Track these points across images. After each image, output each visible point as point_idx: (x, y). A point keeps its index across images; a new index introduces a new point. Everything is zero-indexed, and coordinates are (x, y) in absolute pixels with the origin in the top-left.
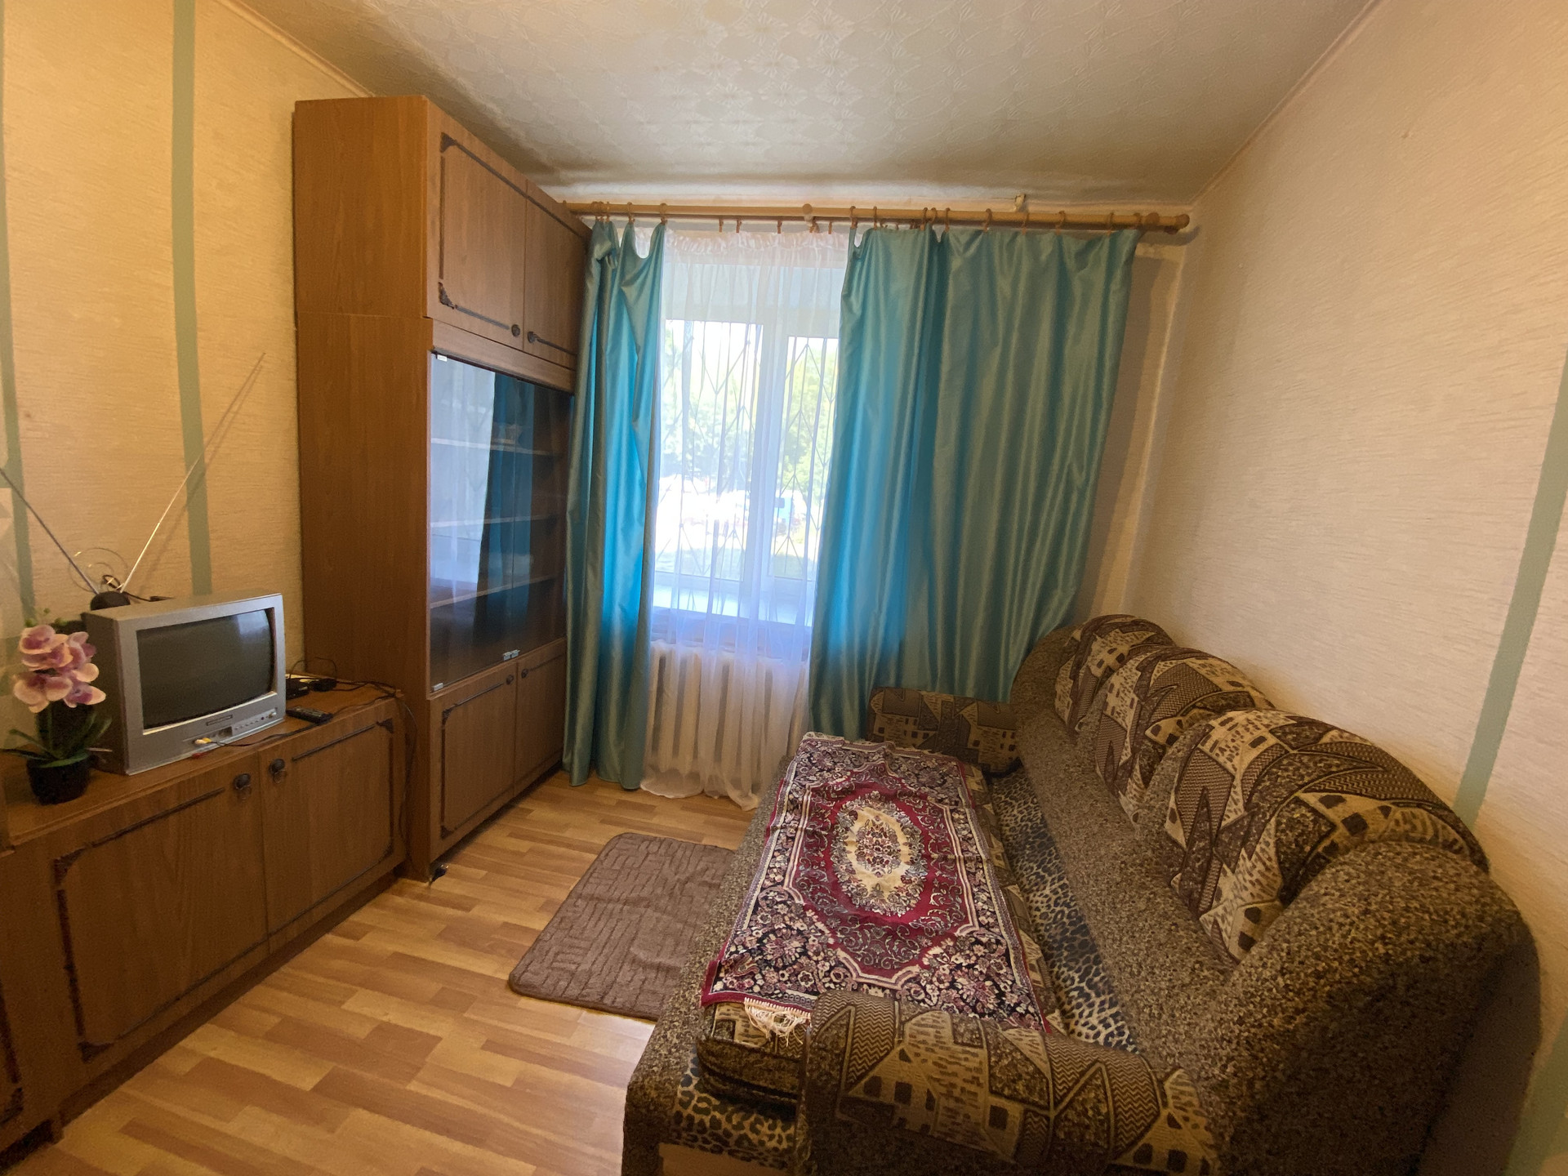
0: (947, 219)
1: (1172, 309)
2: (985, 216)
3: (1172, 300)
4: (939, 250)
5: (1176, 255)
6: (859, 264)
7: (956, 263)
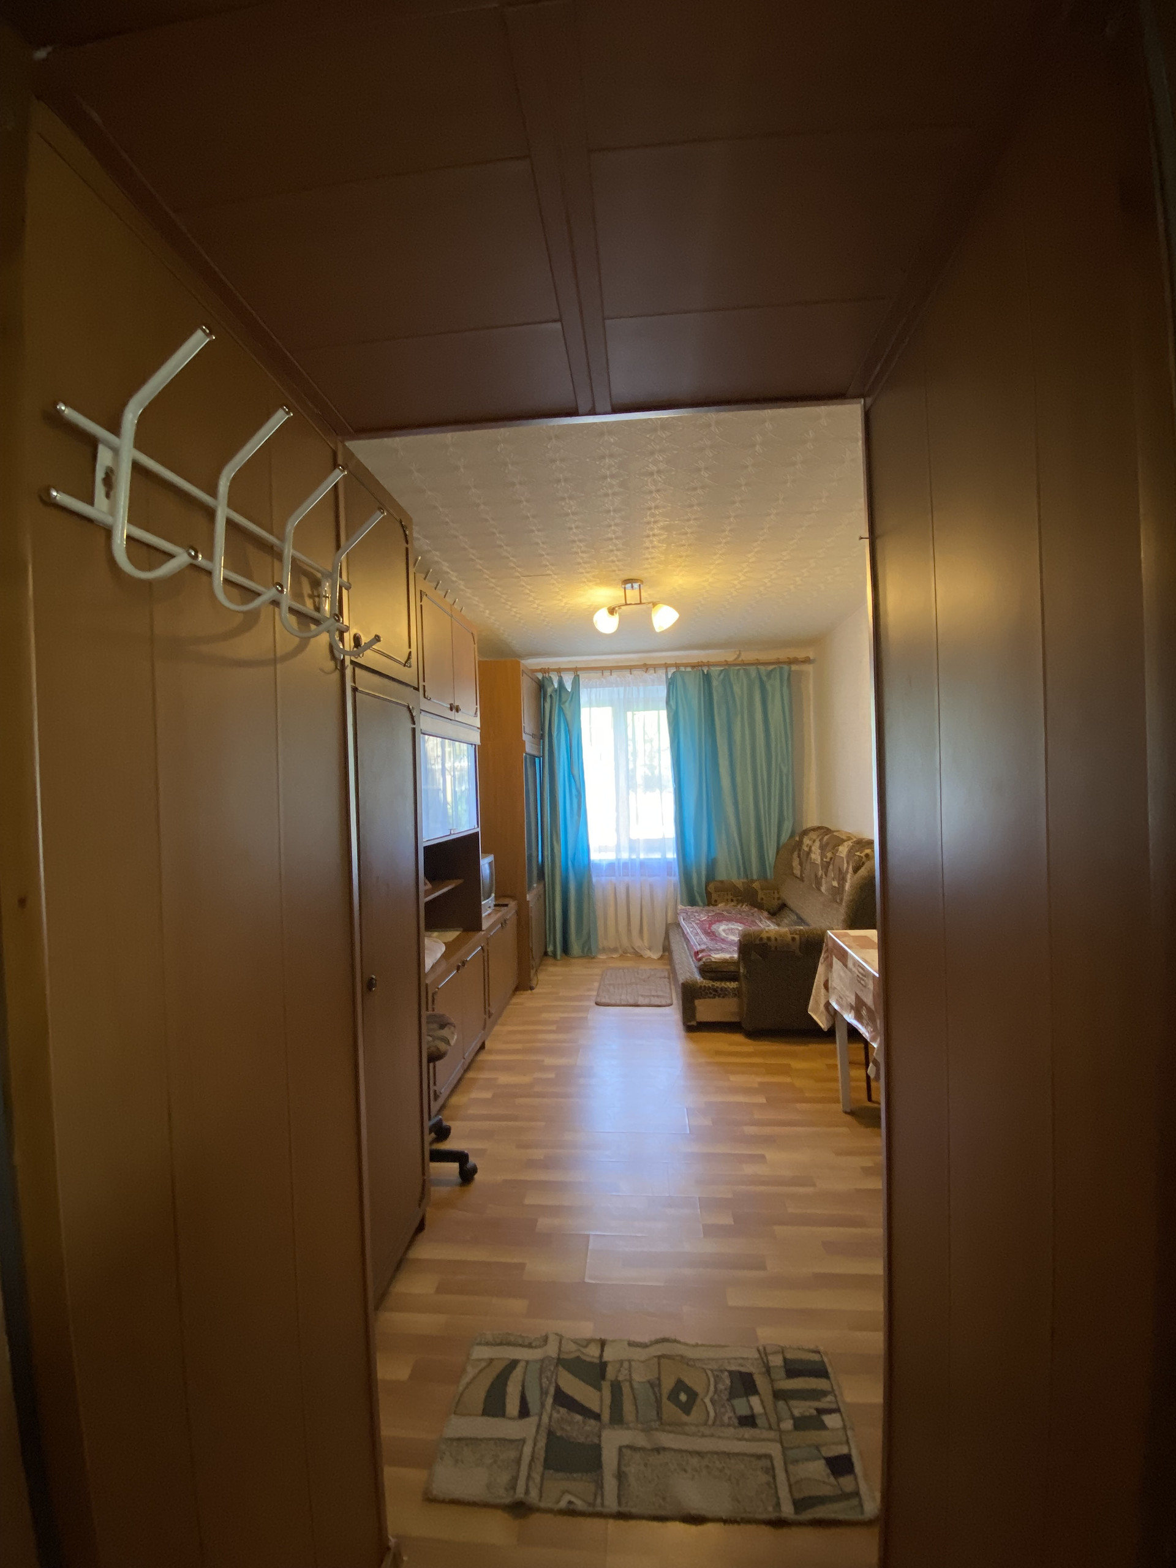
0: (709, 665)
1: (811, 692)
2: (725, 663)
3: (811, 688)
4: (707, 678)
5: (809, 668)
6: (671, 686)
7: (715, 683)
